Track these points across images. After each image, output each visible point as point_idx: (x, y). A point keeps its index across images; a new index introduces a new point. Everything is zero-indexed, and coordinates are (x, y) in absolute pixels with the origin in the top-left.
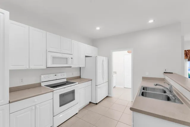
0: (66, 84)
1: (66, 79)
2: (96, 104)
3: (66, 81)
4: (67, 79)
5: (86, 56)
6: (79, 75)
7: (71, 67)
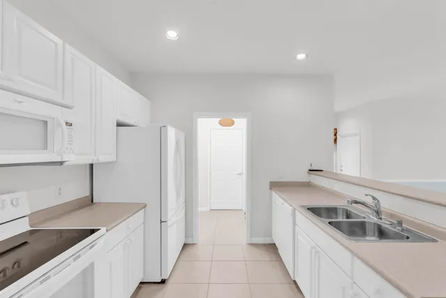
0: (25, 243)
1: (27, 218)
2: (163, 282)
3: (28, 228)
4: (32, 217)
5: (119, 125)
6: (88, 194)
7: (61, 163)
